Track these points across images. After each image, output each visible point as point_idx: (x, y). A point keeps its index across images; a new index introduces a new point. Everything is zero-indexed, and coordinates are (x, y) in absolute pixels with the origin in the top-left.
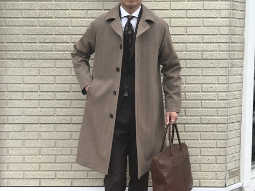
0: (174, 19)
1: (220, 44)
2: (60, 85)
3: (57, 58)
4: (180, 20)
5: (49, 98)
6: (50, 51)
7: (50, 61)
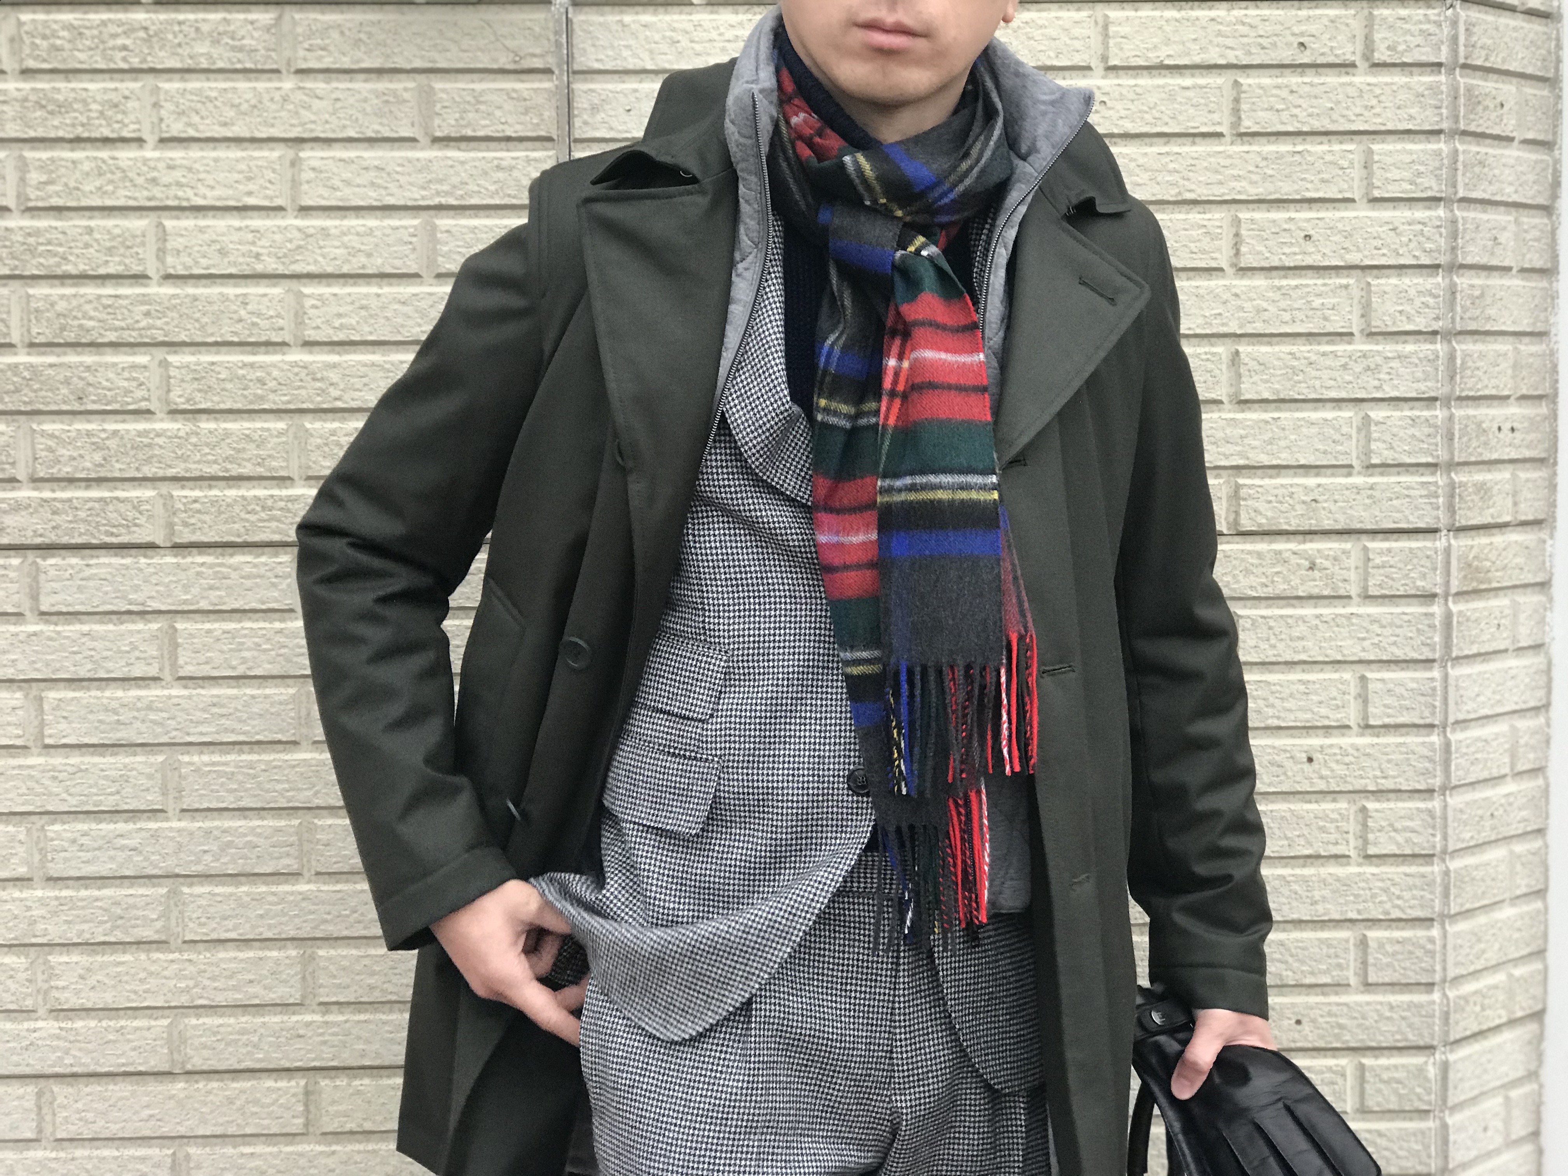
1: (1377, 413)
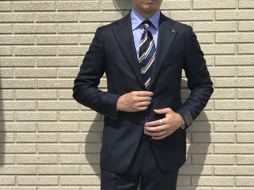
0: (221, 34)
2: (65, 123)
3: (61, 87)
4: (229, 34)
5: (50, 140)
6: (52, 78)
7: (52, 90)
